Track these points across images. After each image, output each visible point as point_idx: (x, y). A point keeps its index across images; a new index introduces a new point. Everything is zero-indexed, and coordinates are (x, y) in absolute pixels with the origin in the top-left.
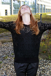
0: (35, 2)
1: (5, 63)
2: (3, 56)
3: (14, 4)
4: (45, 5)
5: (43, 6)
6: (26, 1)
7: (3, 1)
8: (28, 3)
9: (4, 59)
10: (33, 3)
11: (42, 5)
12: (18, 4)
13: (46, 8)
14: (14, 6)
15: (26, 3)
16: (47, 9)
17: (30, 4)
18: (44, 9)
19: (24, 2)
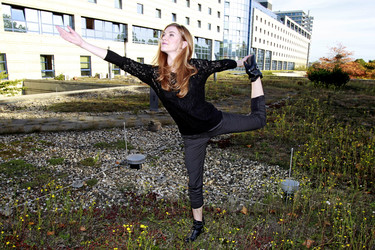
1: (166, 160)
2: (162, 148)
3: (196, 46)
4: (271, 52)
5: (267, 55)
6: (226, 41)
8: (230, 45)
9: (164, 152)
10: (241, 46)
11: (263, 51)
12: (207, 46)
13: (274, 58)
14: (196, 51)
15: (225, 45)
16: (275, 61)
17: (233, 50)
18: (269, 62)
19: (221, 43)
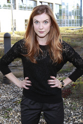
0: (80, 5)
2: (15, 100)
6: (64, 4)
7: (21, 4)
8: (67, 7)
9: (16, 104)
10: (76, 7)
15: (63, 7)
17: (70, 10)
19: (60, 5)
